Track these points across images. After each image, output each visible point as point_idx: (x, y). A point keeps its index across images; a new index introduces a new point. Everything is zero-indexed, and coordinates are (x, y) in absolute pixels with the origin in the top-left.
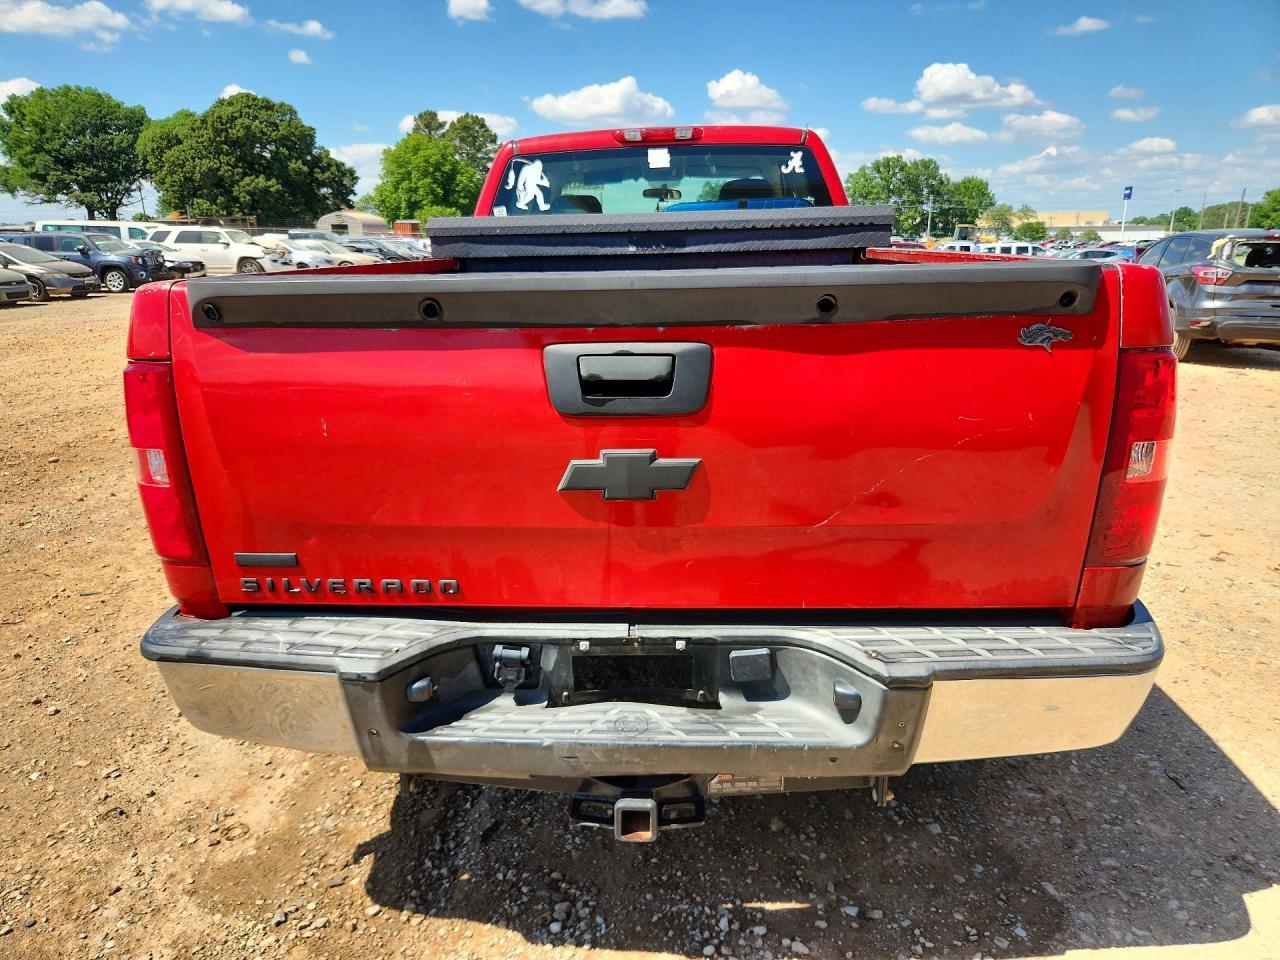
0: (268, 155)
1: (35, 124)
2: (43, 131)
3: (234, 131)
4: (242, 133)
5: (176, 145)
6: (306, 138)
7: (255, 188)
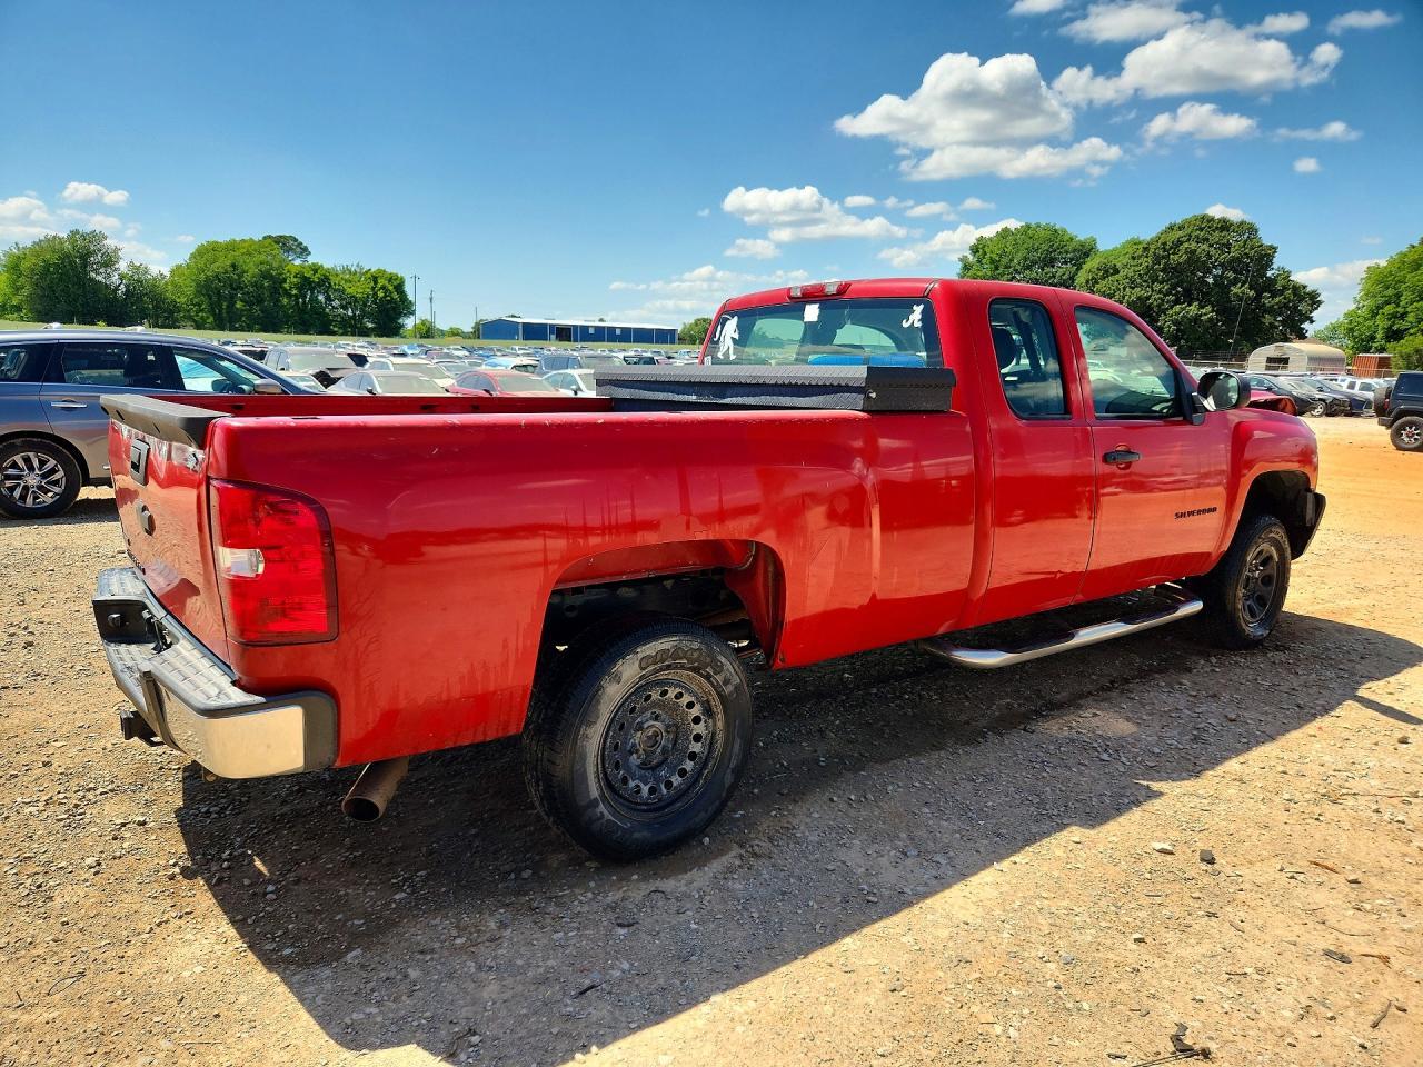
0: (1210, 281)
1: (992, 261)
2: (997, 268)
3: (1176, 257)
4: (1185, 257)
5: (1112, 274)
6: (1265, 257)
7: (1184, 316)
